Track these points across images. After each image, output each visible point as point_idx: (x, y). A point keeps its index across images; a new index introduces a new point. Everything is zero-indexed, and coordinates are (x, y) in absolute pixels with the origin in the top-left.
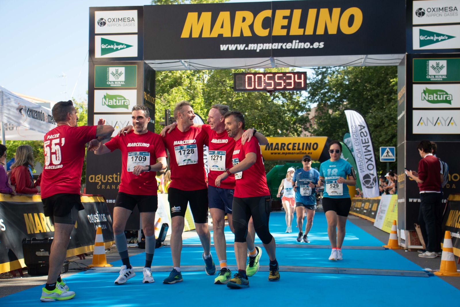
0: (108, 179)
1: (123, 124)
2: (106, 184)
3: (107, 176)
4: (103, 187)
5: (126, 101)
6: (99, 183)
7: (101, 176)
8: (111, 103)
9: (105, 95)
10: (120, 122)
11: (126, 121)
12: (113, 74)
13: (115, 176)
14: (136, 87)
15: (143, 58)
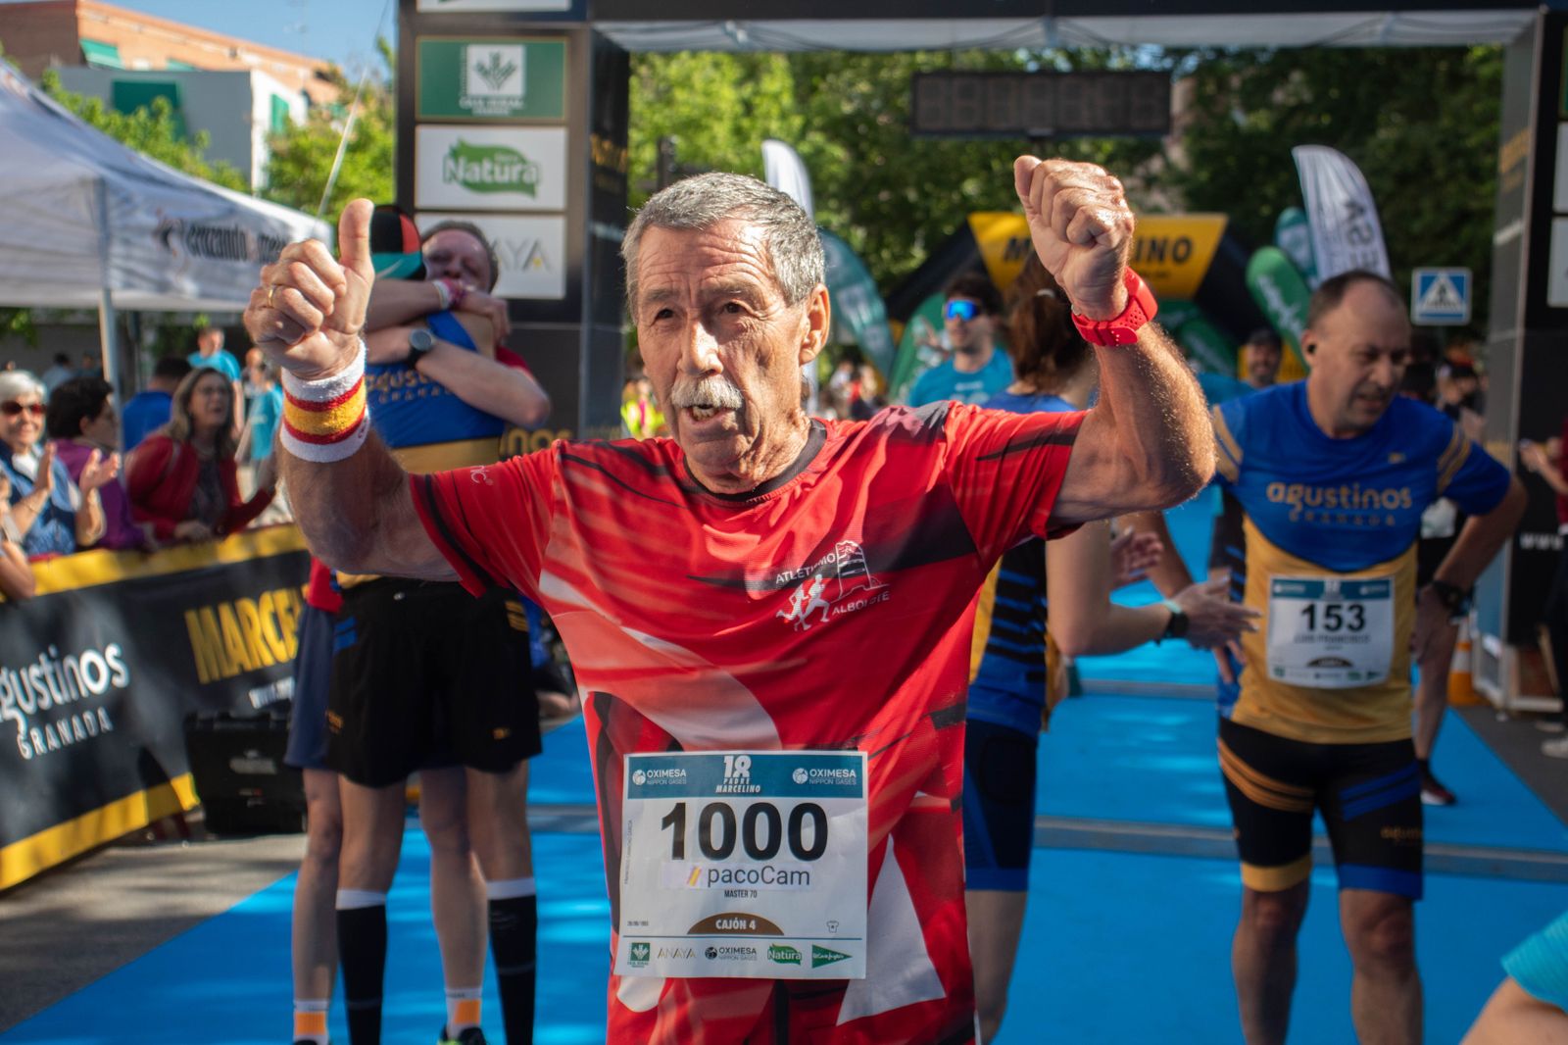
1: (518, 249)
5: (526, 167)
8: (473, 175)
9: (456, 146)
10: (507, 241)
11: (526, 242)
12: (482, 70)
14: (564, 118)
15: (589, 13)
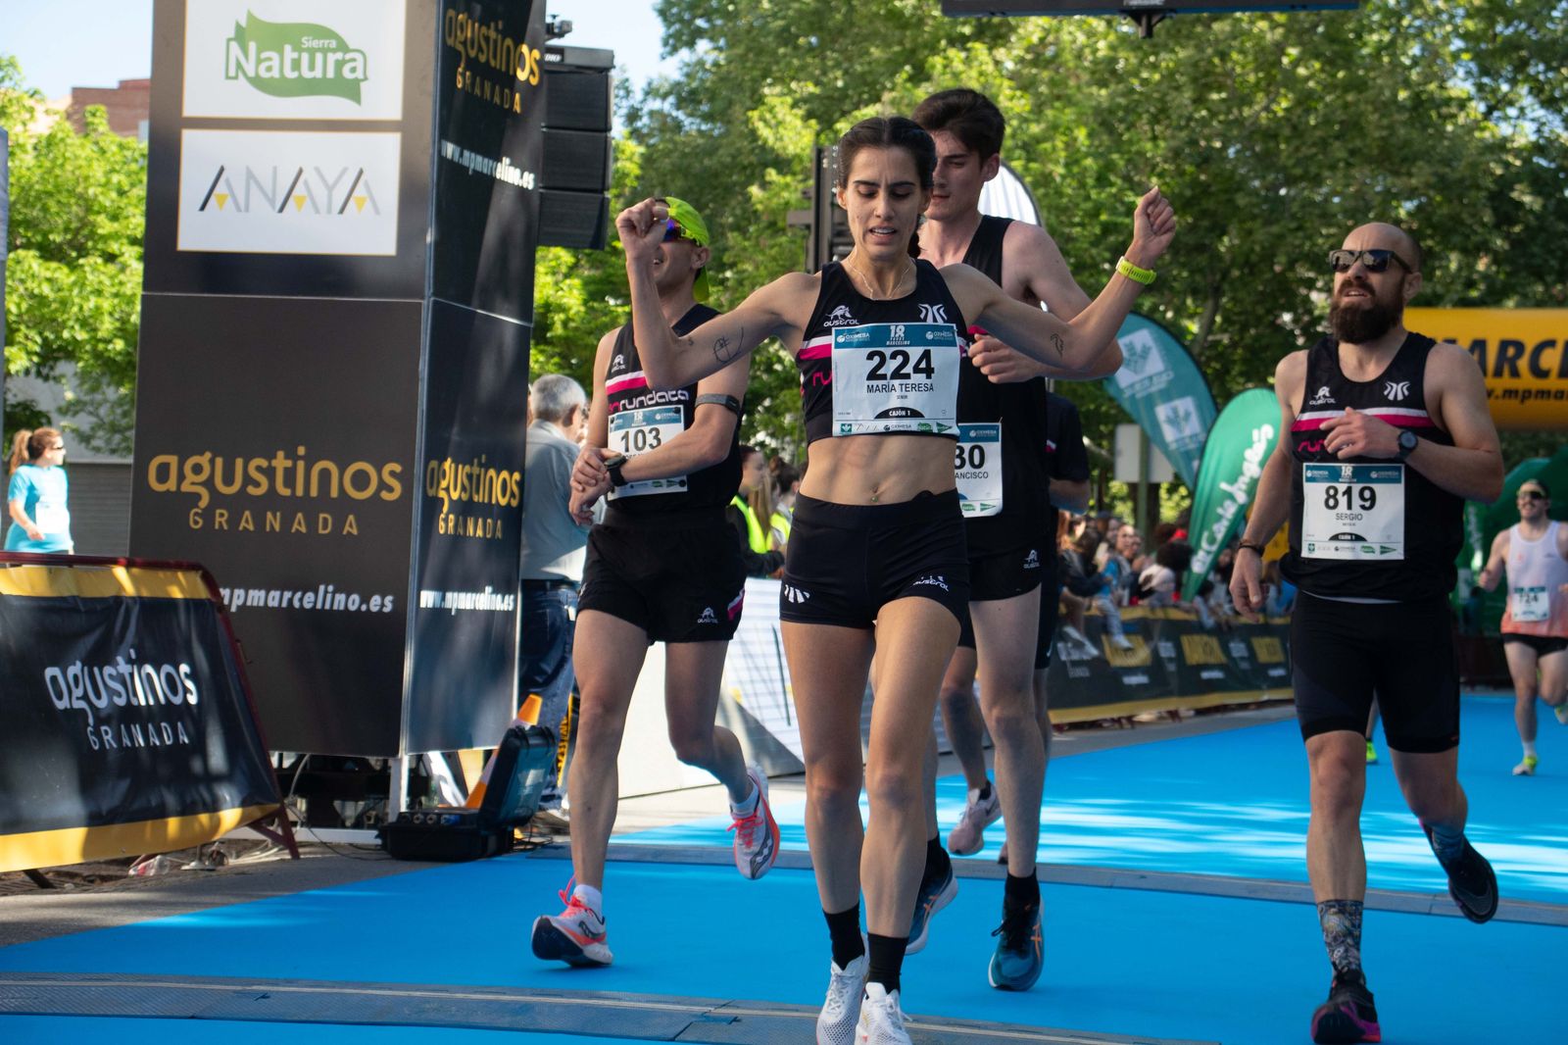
0: (248, 480)
1: (331, 181)
2: (238, 503)
3: (239, 462)
4: (221, 518)
5: (348, 56)
6: (198, 497)
7: (212, 462)
8: (269, 69)
9: (243, 24)
10: (317, 170)
11: (345, 170)
13: (281, 462)
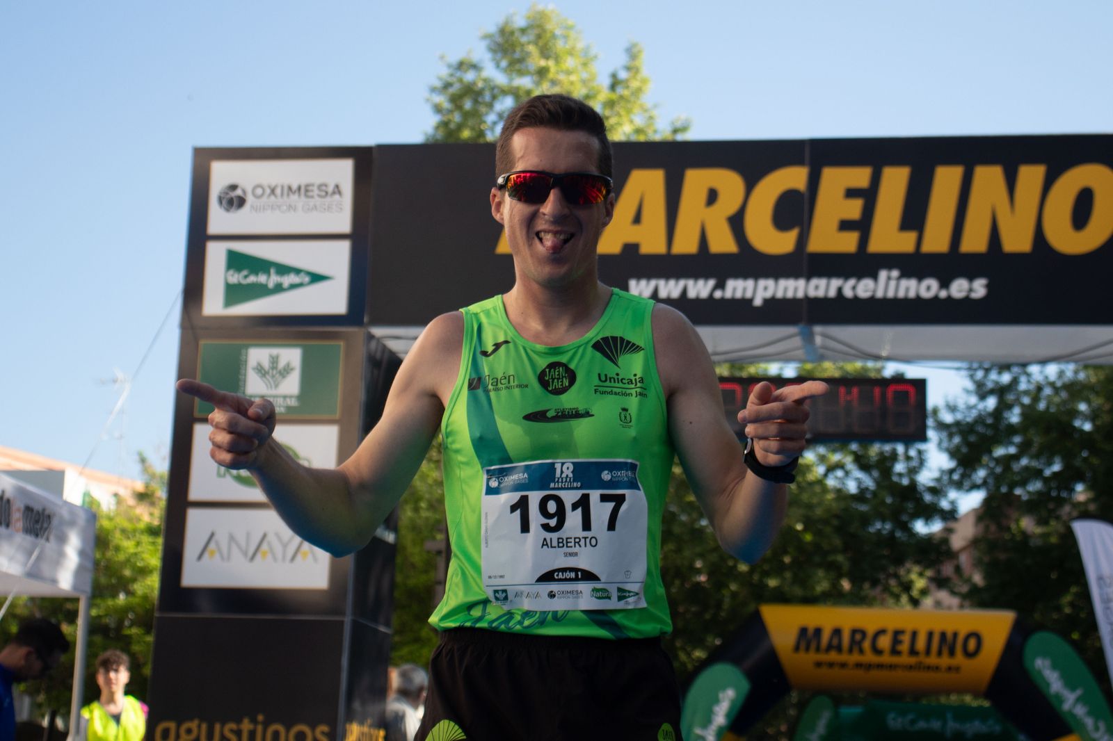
1: (286, 542)
3: (217, 727)
7: (199, 727)
10: (276, 534)
12: (260, 370)
13: (246, 726)
14: (337, 416)
15: (366, 319)
